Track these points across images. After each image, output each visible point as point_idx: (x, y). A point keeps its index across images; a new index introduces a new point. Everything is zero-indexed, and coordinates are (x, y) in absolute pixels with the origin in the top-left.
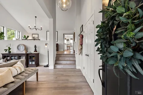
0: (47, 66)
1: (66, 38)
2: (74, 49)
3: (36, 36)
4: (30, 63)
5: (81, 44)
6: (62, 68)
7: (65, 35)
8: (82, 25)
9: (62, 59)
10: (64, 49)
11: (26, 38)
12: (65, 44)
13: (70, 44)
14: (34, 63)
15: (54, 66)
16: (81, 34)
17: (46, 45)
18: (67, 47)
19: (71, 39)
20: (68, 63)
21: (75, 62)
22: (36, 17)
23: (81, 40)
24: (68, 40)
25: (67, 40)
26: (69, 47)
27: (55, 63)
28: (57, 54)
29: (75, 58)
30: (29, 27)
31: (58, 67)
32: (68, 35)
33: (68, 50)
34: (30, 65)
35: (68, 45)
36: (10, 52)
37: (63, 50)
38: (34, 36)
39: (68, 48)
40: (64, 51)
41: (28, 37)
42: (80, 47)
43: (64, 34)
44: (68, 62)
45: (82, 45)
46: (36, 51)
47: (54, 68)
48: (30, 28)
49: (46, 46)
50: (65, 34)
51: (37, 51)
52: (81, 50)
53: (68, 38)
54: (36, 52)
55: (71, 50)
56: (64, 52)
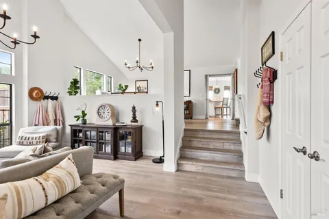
0: (160, 161)
1: (212, 87)
2: (234, 115)
3: (143, 85)
4: (122, 149)
5: (264, 103)
6: (200, 171)
7: (210, 79)
8: (273, 33)
9: (200, 146)
10: (206, 115)
11: (123, 90)
12: (210, 101)
13: (223, 102)
14: (129, 150)
15: (178, 164)
16: (269, 64)
17: (157, 105)
18: (216, 108)
19: (227, 88)
20: (217, 159)
21: (241, 156)
22: (140, 40)
23: (267, 89)
24: (217, 91)
25: (215, 90)
26: (219, 108)
27: (181, 154)
28: (185, 130)
29: (241, 146)
30: (126, 64)
31: (189, 166)
32: (219, 78)
33: (217, 116)
34: (123, 154)
35: (217, 102)
36: (84, 122)
37: (204, 117)
38: (138, 84)
39: (219, 112)
40: (207, 118)
41: (127, 87)
42: (263, 113)
43: (206, 76)
44: (218, 156)
45: (269, 105)
46: (135, 119)
47: (178, 170)
48: (129, 68)
49: (157, 109)
50: (210, 76)
51: (137, 121)
52: (267, 124)
53: (217, 87)
54: (134, 122)
55: (225, 117)
56: (206, 123)
